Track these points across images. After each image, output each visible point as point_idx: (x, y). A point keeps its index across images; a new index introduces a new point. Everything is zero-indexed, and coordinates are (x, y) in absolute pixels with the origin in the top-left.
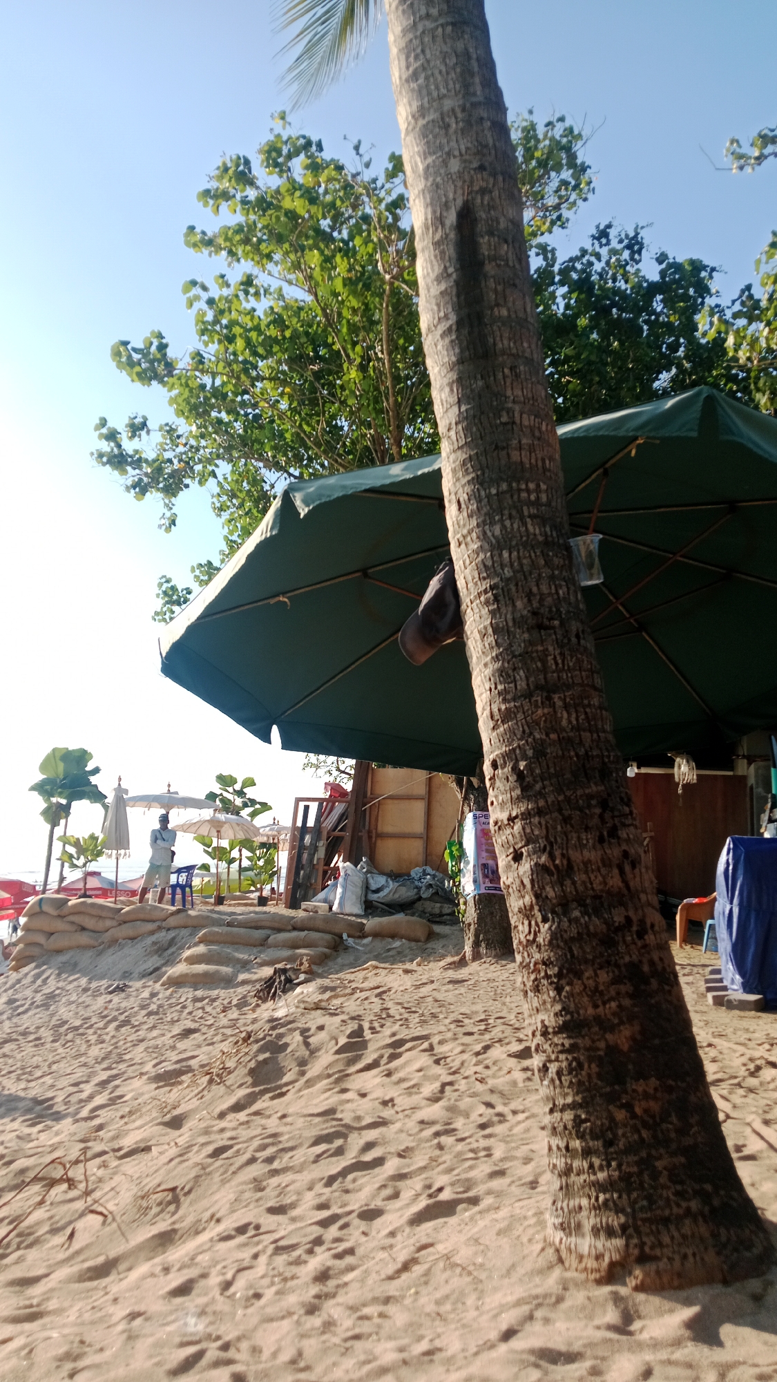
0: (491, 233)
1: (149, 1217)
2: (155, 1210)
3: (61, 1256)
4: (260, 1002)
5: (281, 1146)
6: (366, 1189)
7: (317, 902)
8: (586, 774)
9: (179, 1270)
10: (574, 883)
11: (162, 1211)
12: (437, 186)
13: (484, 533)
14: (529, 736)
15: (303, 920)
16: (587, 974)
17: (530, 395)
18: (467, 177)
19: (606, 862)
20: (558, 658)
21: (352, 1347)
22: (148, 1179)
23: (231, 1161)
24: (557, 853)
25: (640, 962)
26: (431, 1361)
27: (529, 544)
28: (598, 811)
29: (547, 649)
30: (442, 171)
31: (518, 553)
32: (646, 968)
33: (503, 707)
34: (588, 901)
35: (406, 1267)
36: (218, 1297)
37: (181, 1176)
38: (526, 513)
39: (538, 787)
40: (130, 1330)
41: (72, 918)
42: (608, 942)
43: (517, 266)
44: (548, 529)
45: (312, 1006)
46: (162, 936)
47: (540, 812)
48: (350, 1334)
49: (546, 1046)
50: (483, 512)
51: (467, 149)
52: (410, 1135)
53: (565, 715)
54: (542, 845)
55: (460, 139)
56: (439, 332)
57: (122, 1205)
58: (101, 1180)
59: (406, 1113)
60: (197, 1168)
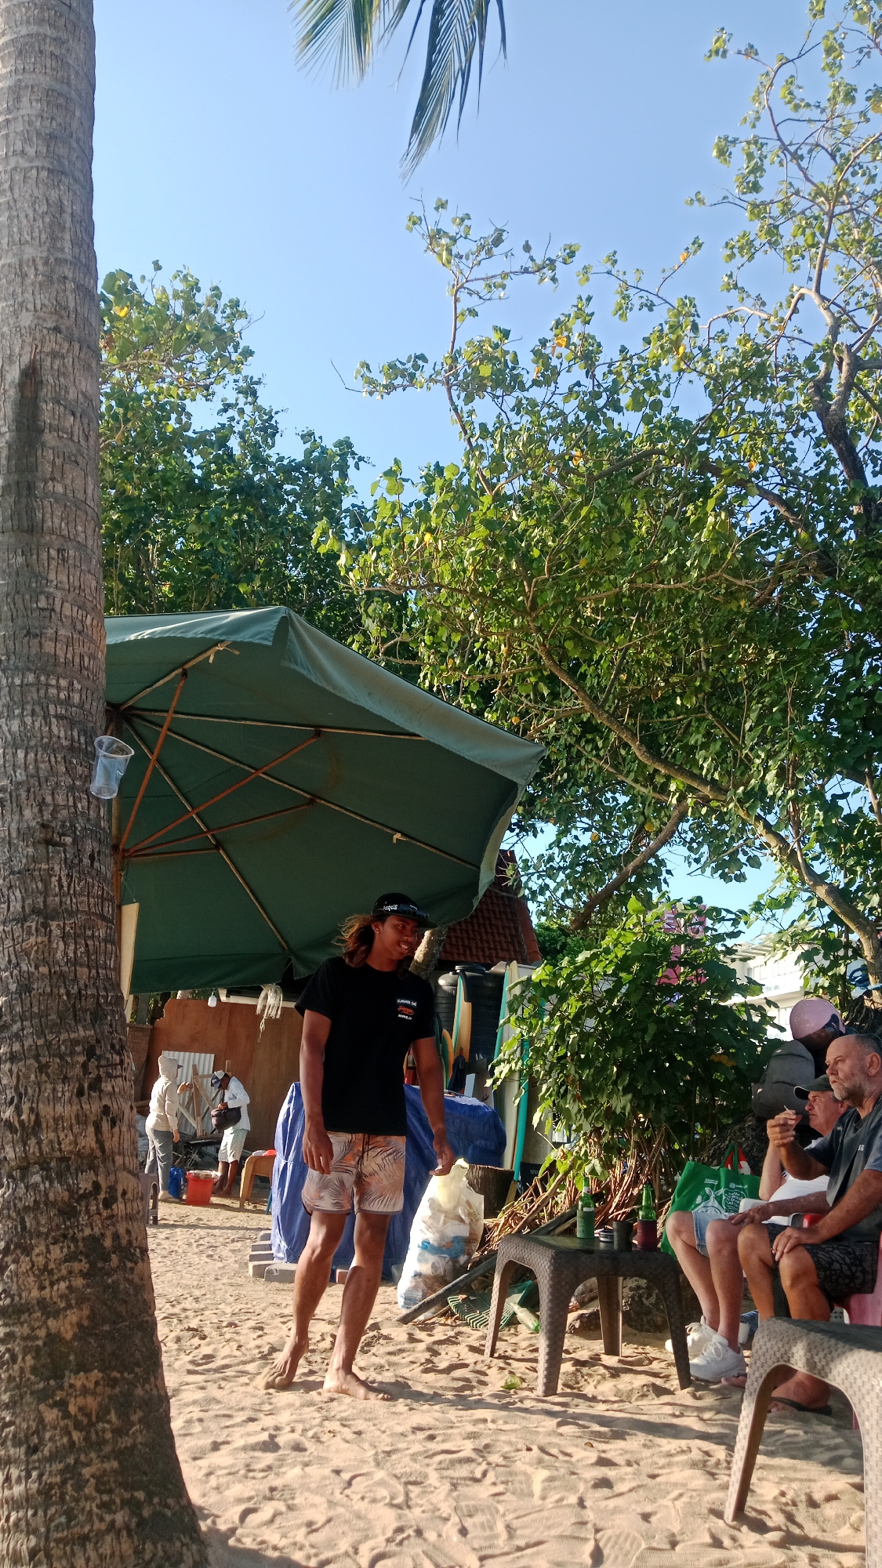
0: (58, 402)
8: (75, 1015)
10: (39, 1143)
14: (15, 968)
16: (37, 1250)
17: (77, 584)
18: (38, 336)
19: (81, 1119)
24: (25, 1107)
25: (102, 1235)
27: (50, 746)
28: (81, 1059)
31: (36, 755)
32: (108, 1243)
34: (53, 1164)
38: (52, 712)
42: (68, 1212)
44: (75, 733)
51: (43, 305)
55: (36, 293)
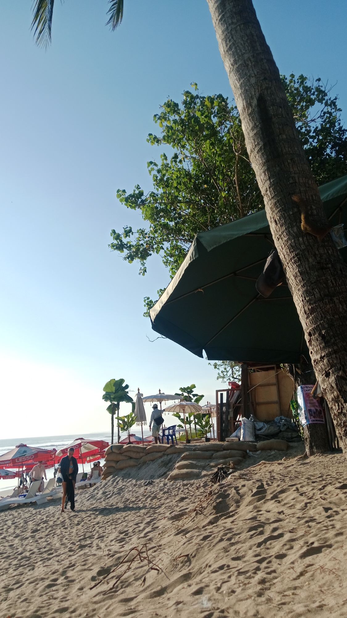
0: (273, 105)
1: (178, 569)
2: (180, 565)
3: (141, 589)
4: (213, 484)
5: (234, 533)
6: (277, 547)
7: (233, 438)
9: (195, 585)
11: (184, 565)
12: (247, 91)
13: (289, 232)
14: (325, 318)
15: (227, 445)
17: (301, 169)
18: (259, 84)
20: (333, 281)
21: (282, 607)
22: (175, 553)
23: (212, 541)
26: (322, 609)
30: (248, 84)
31: (307, 238)
33: (310, 307)
35: (302, 574)
36: (215, 593)
37: (190, 549)
39: (332, 341)
40: (177, 608)
41: (125, 454)
43: (287, 117)
45: (238, 477)
46: (165, 458)
47: (335, 352)
48: (280, 602)
50: (287, 223)
51: (257, 72)
52: (294, 523)
53: (341, 306)
54: (339, 367)
55: (254, 69)
56: (256, 151)
57: (165, 564)
58: (154, 557)
59: (290, 516)
60: (197, 546)
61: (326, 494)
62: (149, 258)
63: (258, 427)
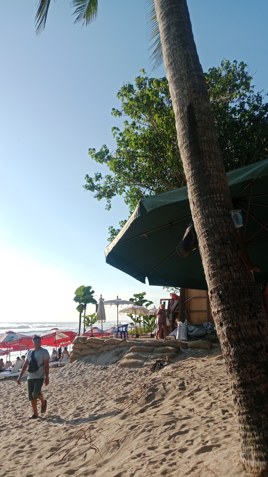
0: (199, 113)
1: (110, 450)
2: (112, 448)
3: (82, 464)
4: (152, 372)
5: (153, 426)
6: (181, 442)
7: (170, 336)
8: (244, 295)
9: (117, 469)
10: (241, 333)
11: (114, 448)
12: (180, 99)
13: (203, 213)
14: (222, 282)
15: (166, 342)
16: (248, 366)
17: (216, 165)
18: (190, 95)
19: (252, 326)
20: (231, 254)
22: (110, 437)
23: (137, 431)
24: (235, 323)
27: (218, 215)
28: (248, 307)
29: (227, 251)
30: (182, 94)
31: (215, 219)
33: (213, 272)
34: (247, 340)
35: (193, 470)
37: (120, 436)
38: (216, 205)
39: (226, 300)
41: (88, 344)
42: (255, 354)
43: (209, 122)
44: (225, 210)
45: (167, 375)
46: (118, 349)
47: (228, 309)
49: (236, 392)
50: (202, 206)
51: (190, 86)
52: (198, 422)
53: (235, 274)
54: (229, 320)
55: (187, 83)
56: (184, 147)
57: (101, 446)
58: (95, 437)
59: (198, 414)
60: (125, 433)
61: (228, 397)
62: (113, 197)
63: (190, 330)
